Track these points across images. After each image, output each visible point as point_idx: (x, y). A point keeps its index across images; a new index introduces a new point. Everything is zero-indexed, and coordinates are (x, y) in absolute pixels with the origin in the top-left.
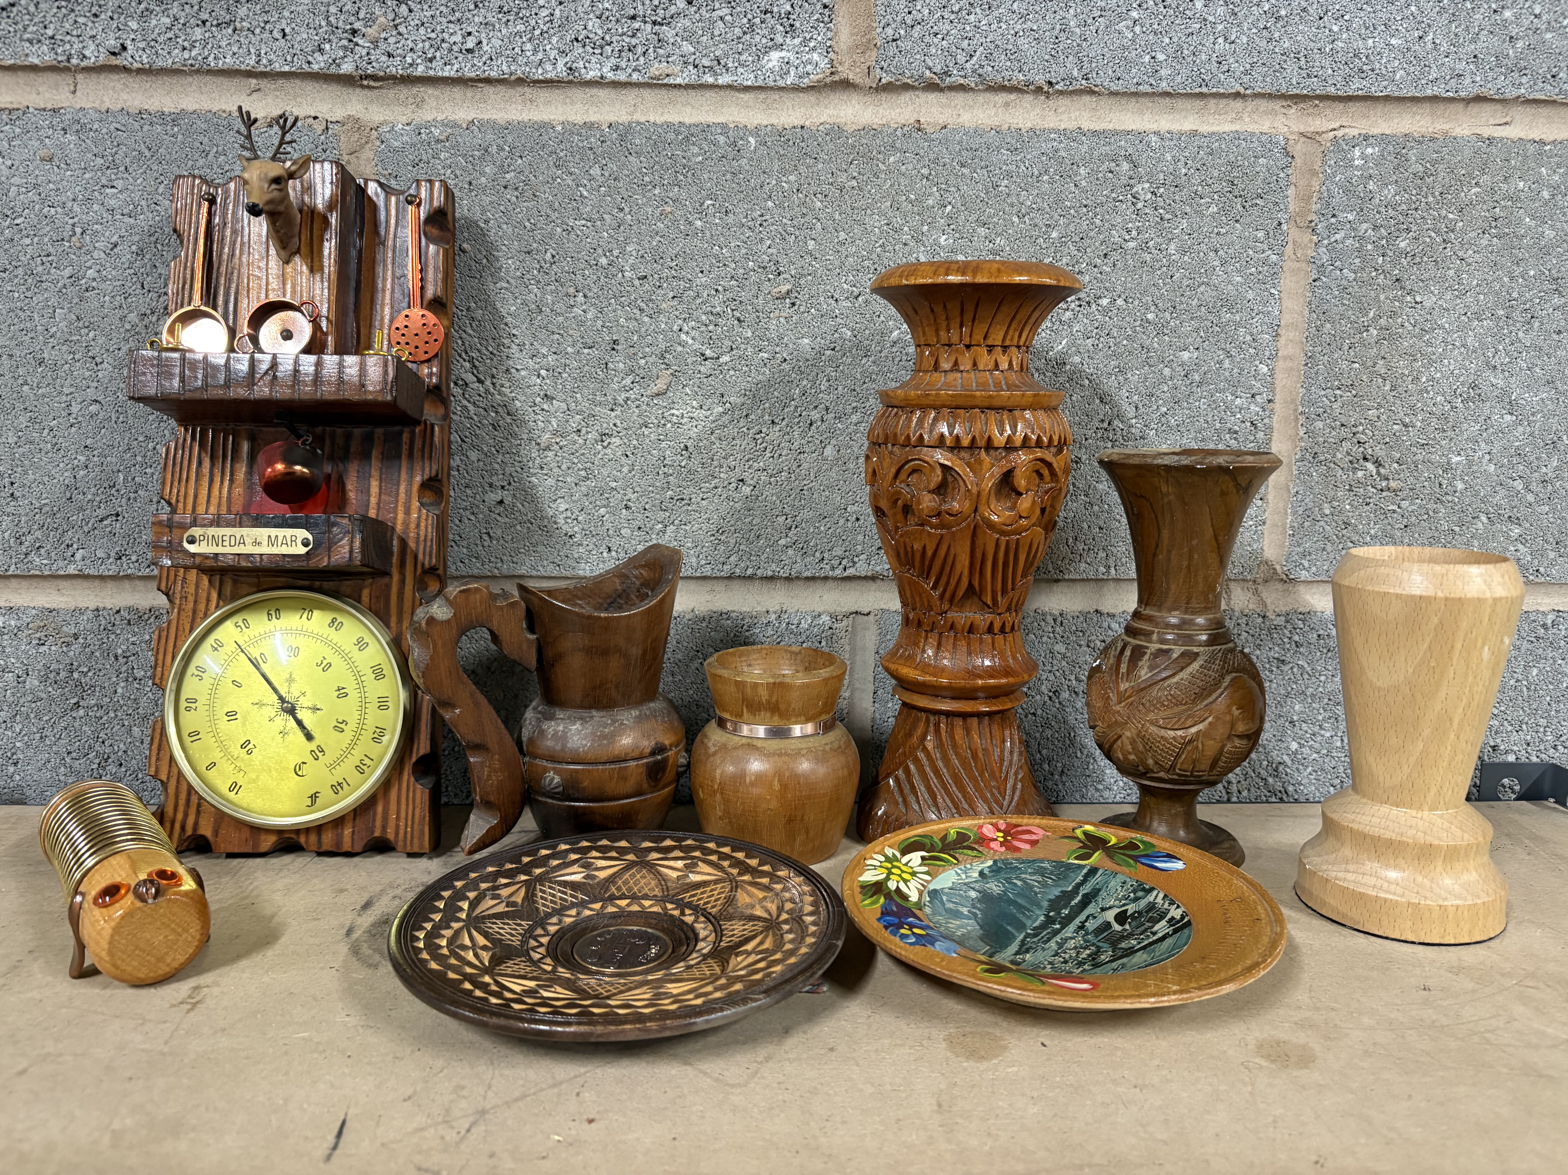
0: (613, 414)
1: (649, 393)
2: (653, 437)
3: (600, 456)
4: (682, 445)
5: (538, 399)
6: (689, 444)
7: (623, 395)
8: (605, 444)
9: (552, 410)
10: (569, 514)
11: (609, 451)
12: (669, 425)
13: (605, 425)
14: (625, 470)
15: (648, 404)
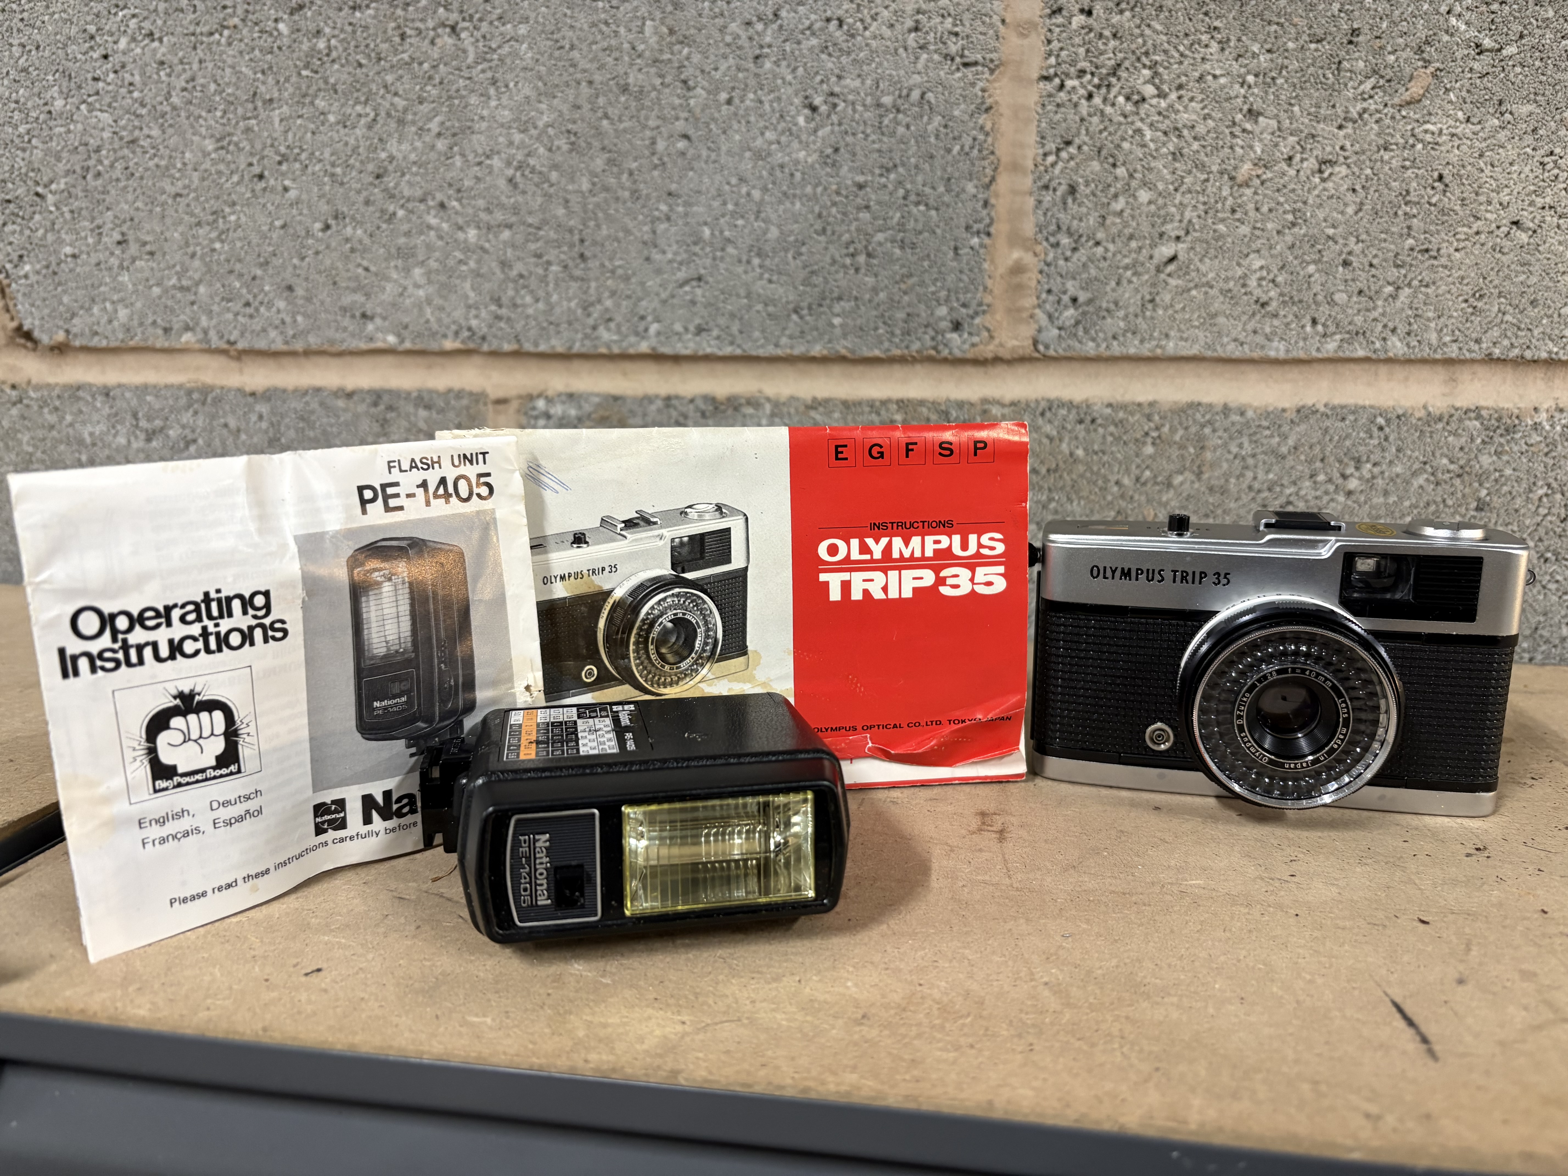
0: (1341, 133)
1: (1397, 101)
2: (1395, 163)
3: (1316, 192)
4: (1436, 175)
5: (1239, 117)
6: (1445, 172)
7: (1359, 106)
8: (1326, 175)
9: (1257, 130)
10: (1264, 273)
11: (1330, 185)
12: (1419, 146)
13: (1328, 149)
14: (1350, 210)
15: (1393, 118)
